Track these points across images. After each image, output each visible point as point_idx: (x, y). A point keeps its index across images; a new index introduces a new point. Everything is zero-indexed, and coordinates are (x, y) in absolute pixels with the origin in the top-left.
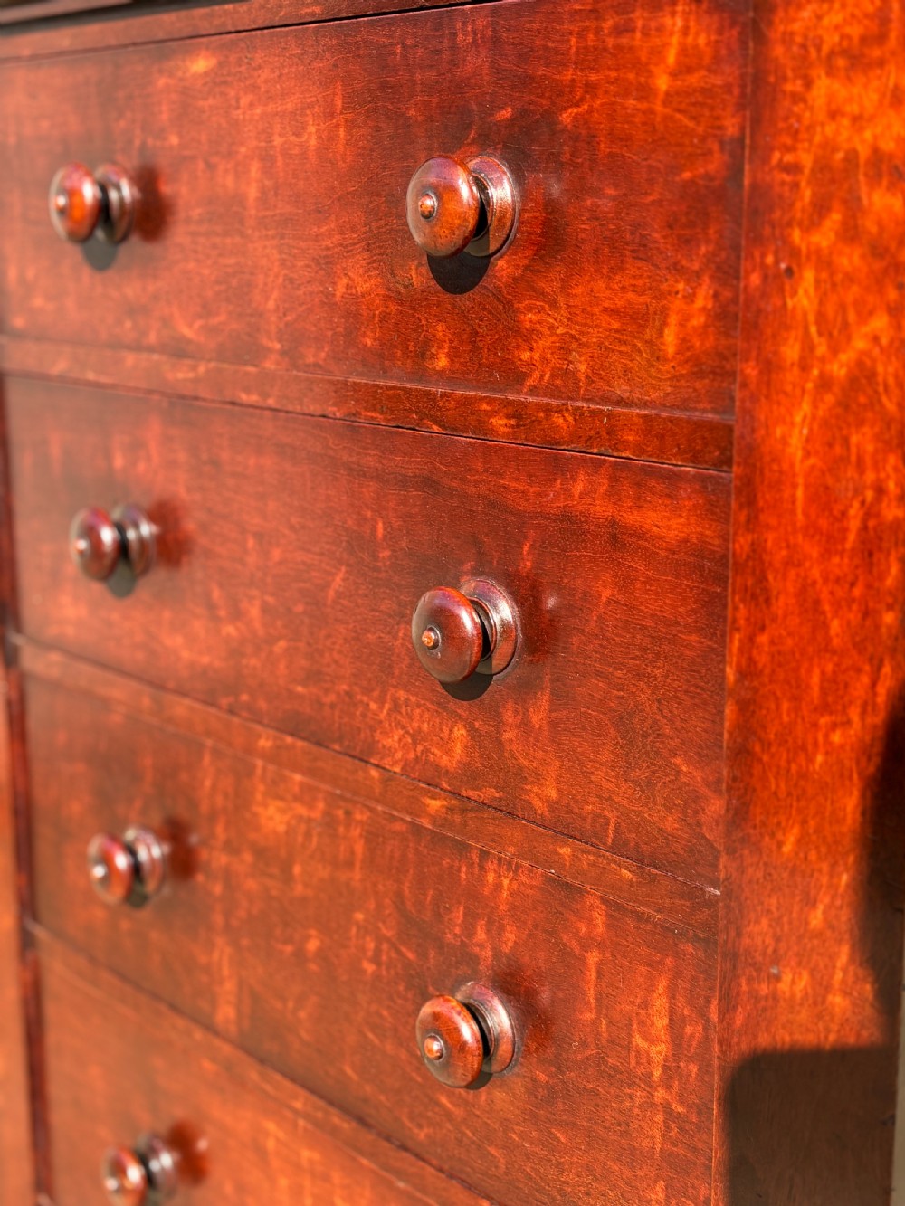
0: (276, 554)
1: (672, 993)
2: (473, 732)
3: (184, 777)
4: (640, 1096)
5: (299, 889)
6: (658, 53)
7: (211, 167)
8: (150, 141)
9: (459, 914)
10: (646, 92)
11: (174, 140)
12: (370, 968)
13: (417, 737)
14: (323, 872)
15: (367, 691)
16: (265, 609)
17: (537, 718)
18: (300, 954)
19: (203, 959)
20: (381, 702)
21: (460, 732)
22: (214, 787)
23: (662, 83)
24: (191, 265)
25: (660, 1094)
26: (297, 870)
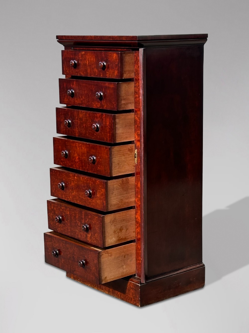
0: (85, 92)
1: (109, 119)
2: (100, 104)
3: (73, 114)
4: (107, 128)
5: (83, 121)
6: (114, 56)
7: (84, 61)
8: (79, 58)
9: (95, 119)
10: (113, 58)
11: (81, 58)
12: (89, 125)
13: (96, 105)
14: (85, 119)
15: (93, 102)
16: (84, 97)
17: (105, 101)
18: (83, 127)
19: (75, 130)
20: (94, 103)
21: (99, 104)
22: (76, 114)
23: (114, 58)
24: (82, 69)
25: (108, 127)
26: (83, 119)
